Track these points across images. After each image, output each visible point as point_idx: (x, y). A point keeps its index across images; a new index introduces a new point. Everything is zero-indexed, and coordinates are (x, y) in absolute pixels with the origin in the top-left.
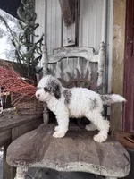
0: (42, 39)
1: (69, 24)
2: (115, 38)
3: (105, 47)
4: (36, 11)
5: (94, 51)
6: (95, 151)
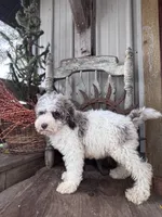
0: (47, 51)
2: (145, 42)
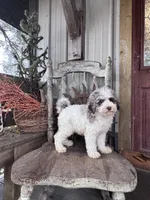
0: (46, 53)
1: (74, 37)
2: (121, 52)
3: (112, 62)
4: (39, 23)
5: (100, 65)
6: (102, 167)
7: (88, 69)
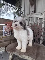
7: (36, 16)
